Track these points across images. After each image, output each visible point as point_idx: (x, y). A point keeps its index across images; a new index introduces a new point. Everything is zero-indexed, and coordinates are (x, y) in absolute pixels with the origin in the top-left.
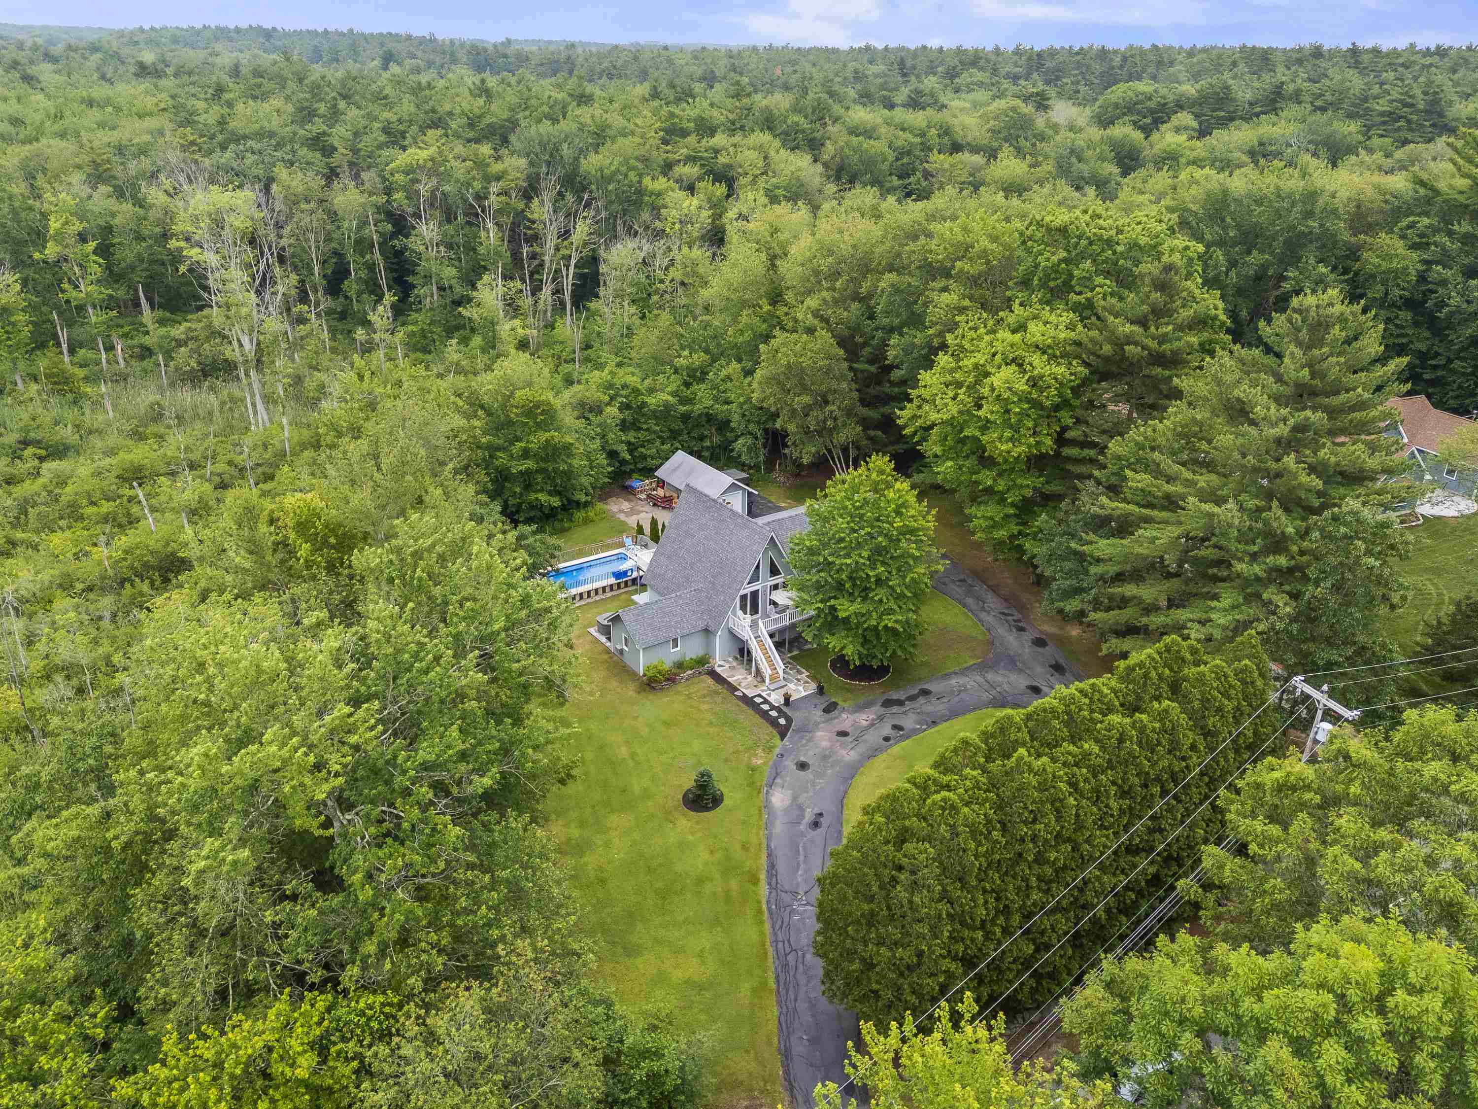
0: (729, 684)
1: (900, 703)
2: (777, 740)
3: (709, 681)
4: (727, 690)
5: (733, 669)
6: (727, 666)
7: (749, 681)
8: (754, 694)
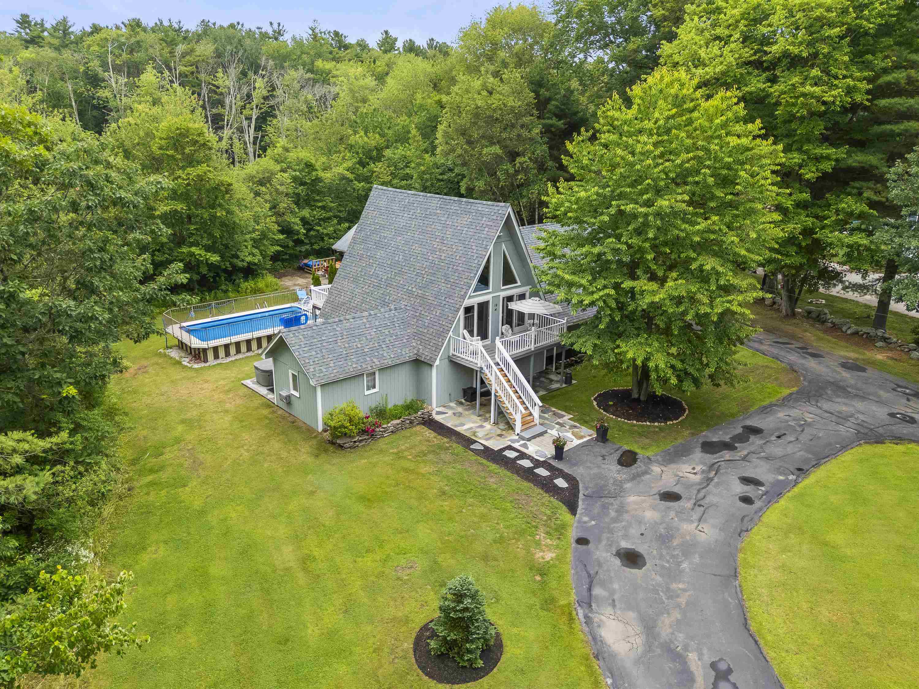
0: (458, 435)
1: (728, 446)
2: (566, 516)
3: (428, 433)
4: (458, 443)
5: (460, 415)
6: (450, 412)
7: (490, 430)
8: (502, 447)
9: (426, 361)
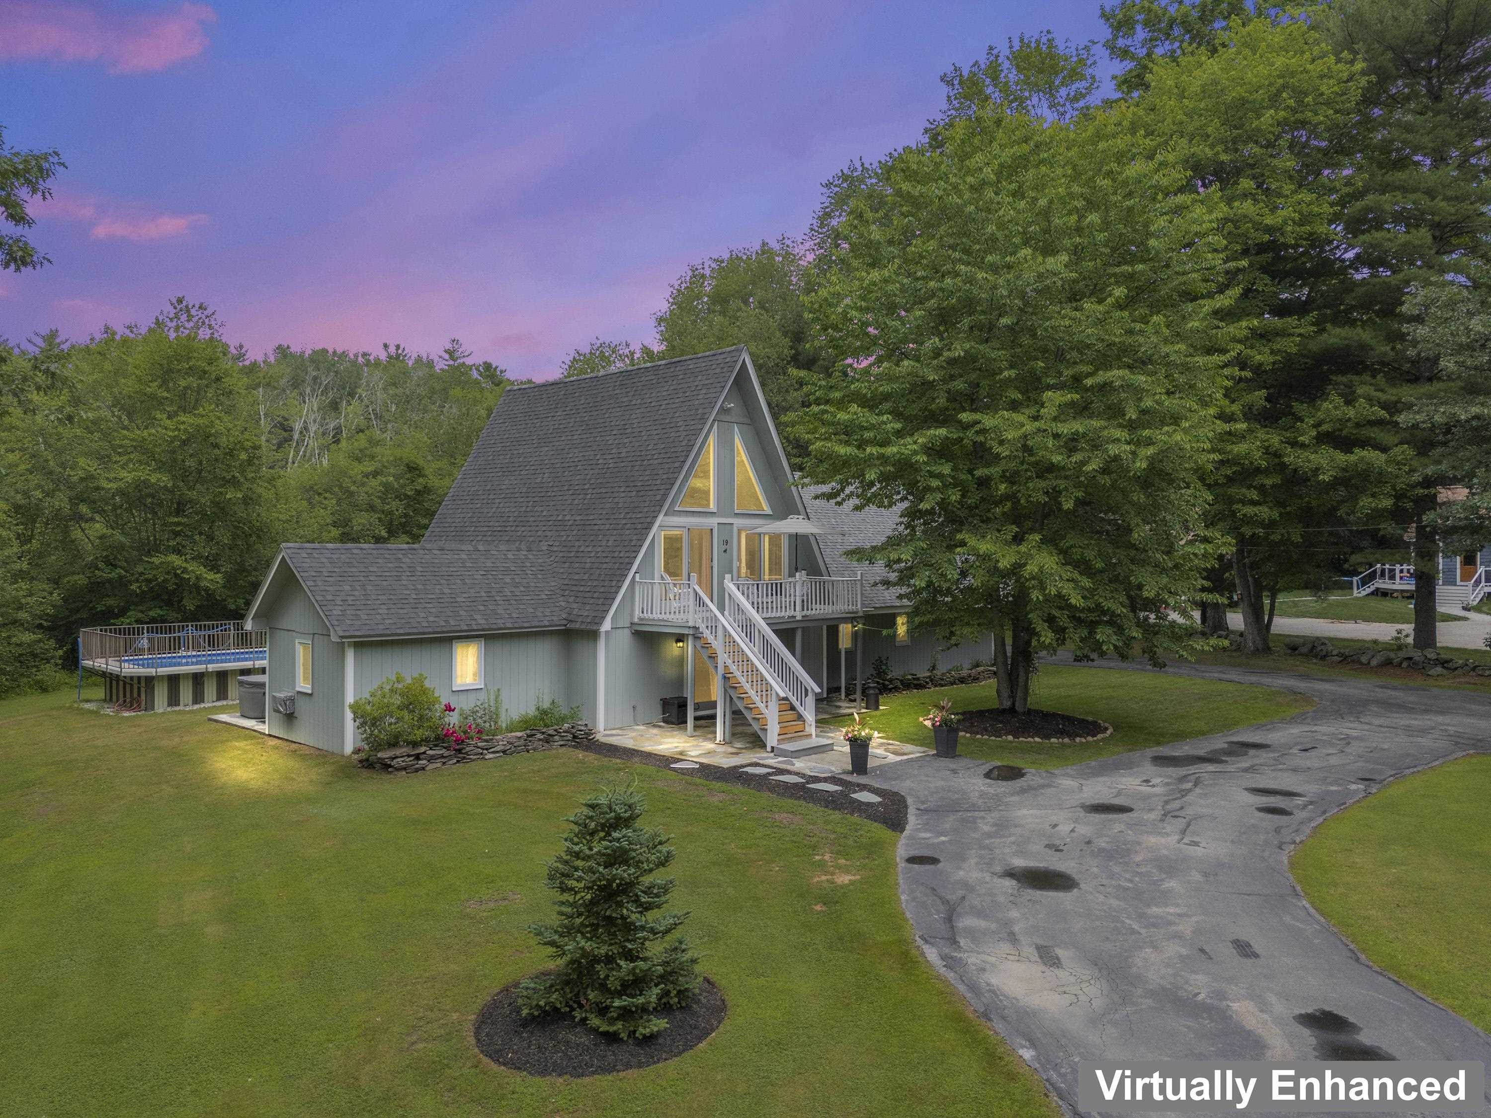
0: (646, 756)
2: (881, 833)
3: (582, 756)
4: (645, 764)
5: (654, 736)
6: (634, 734)
7: (713, 749)
8: (739, 764)
9: (583, 627)
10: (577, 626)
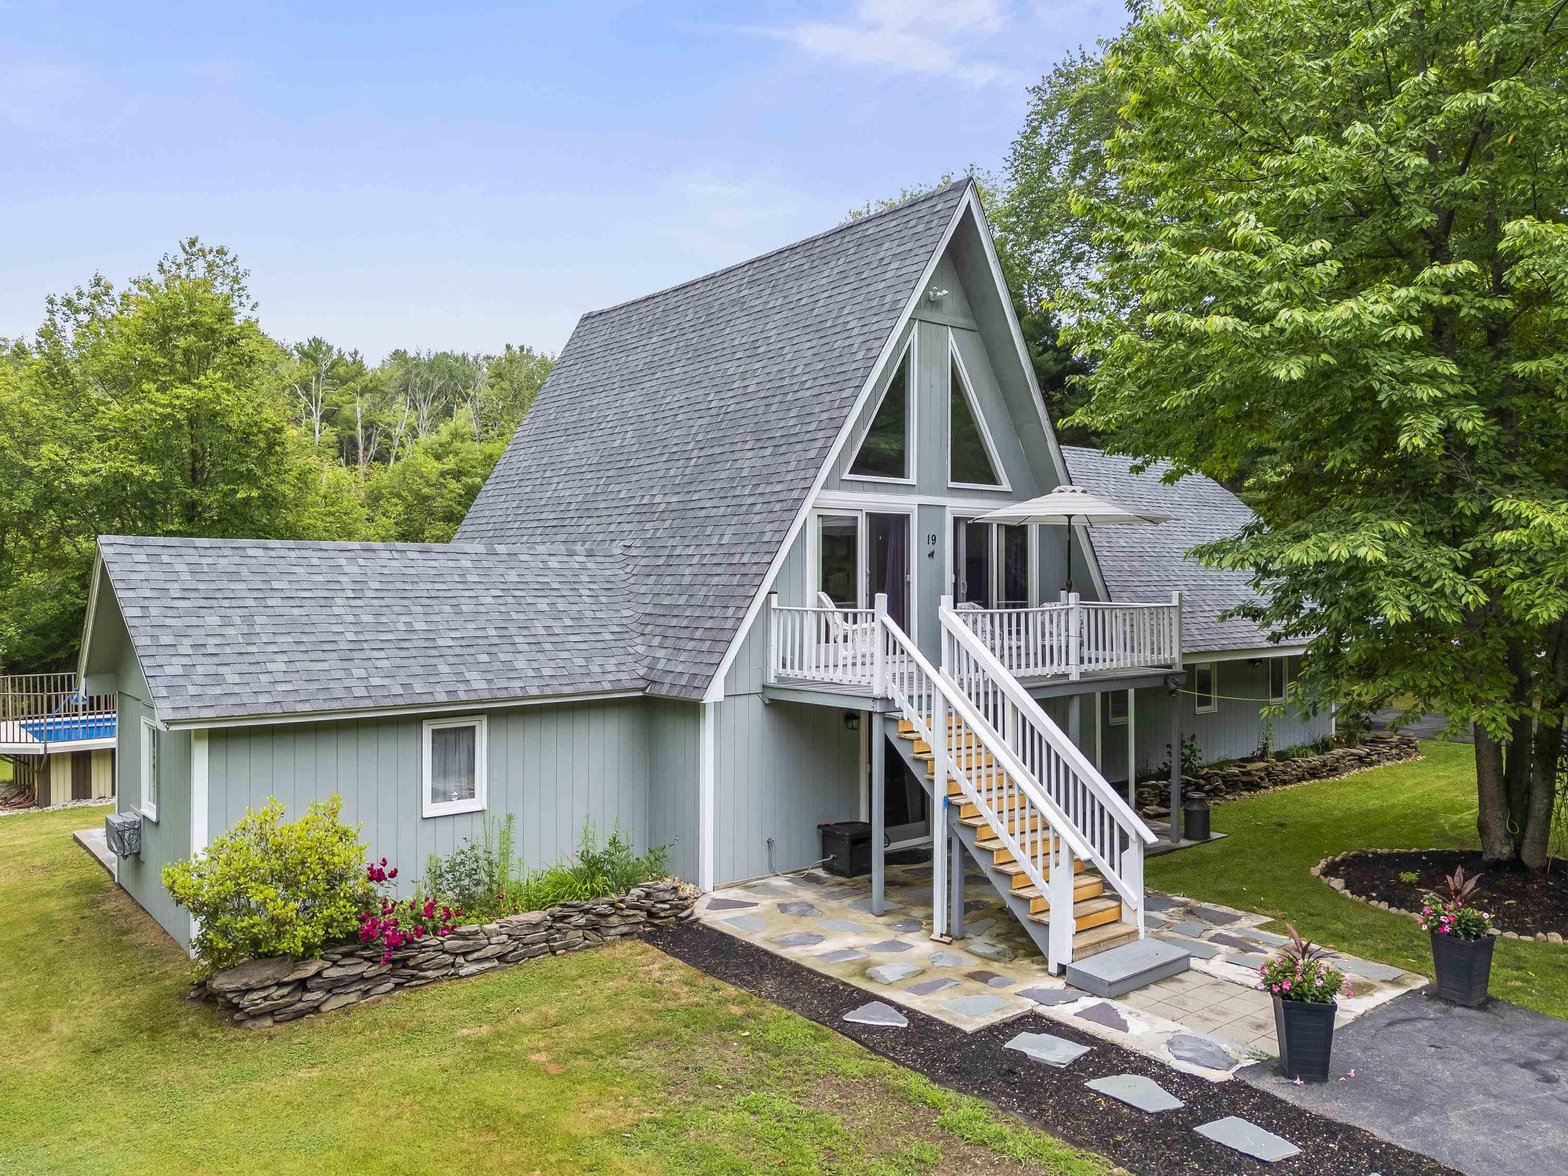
0: (793, 974)
4: (789, 1004)
5: (807, 909)
6: (766, 903)
7: (934, 958)
8: (996, 1018)
9: (674, 693)
10: (663, 691)
